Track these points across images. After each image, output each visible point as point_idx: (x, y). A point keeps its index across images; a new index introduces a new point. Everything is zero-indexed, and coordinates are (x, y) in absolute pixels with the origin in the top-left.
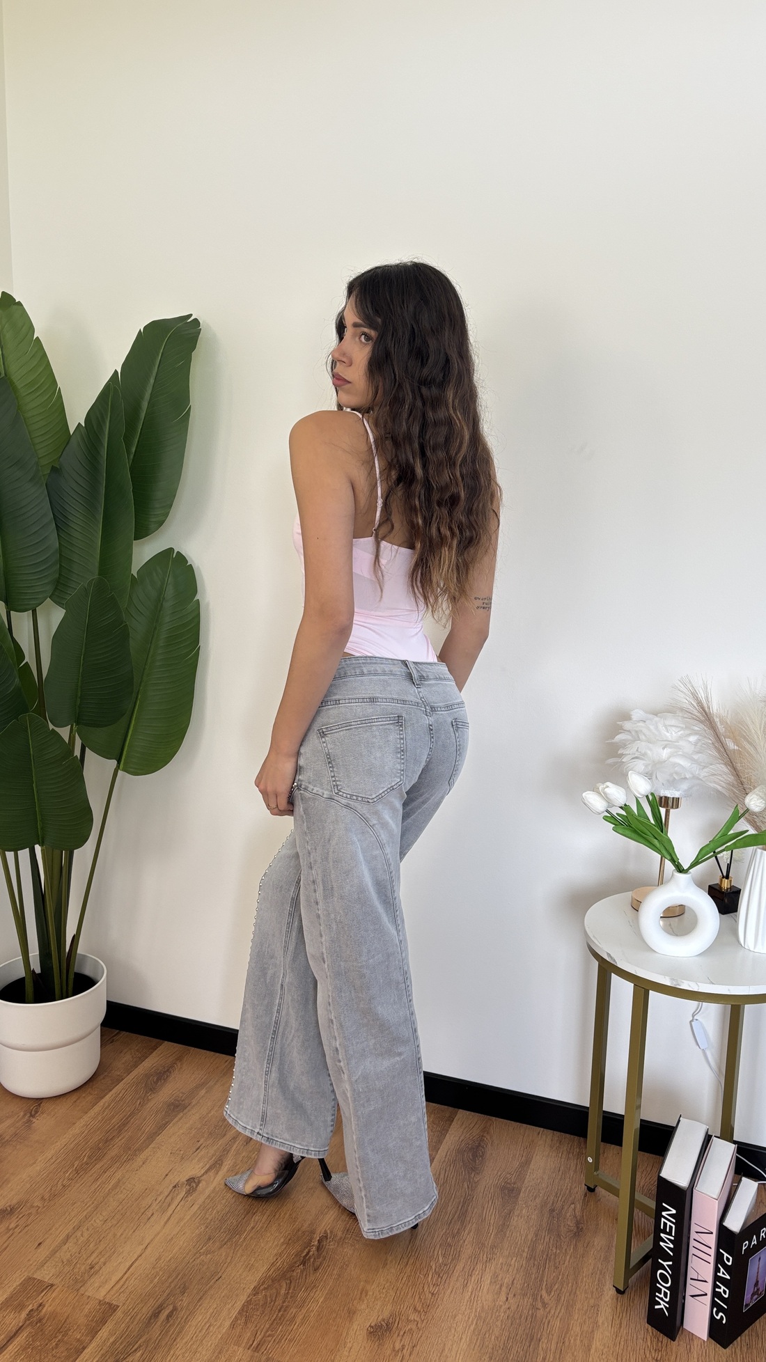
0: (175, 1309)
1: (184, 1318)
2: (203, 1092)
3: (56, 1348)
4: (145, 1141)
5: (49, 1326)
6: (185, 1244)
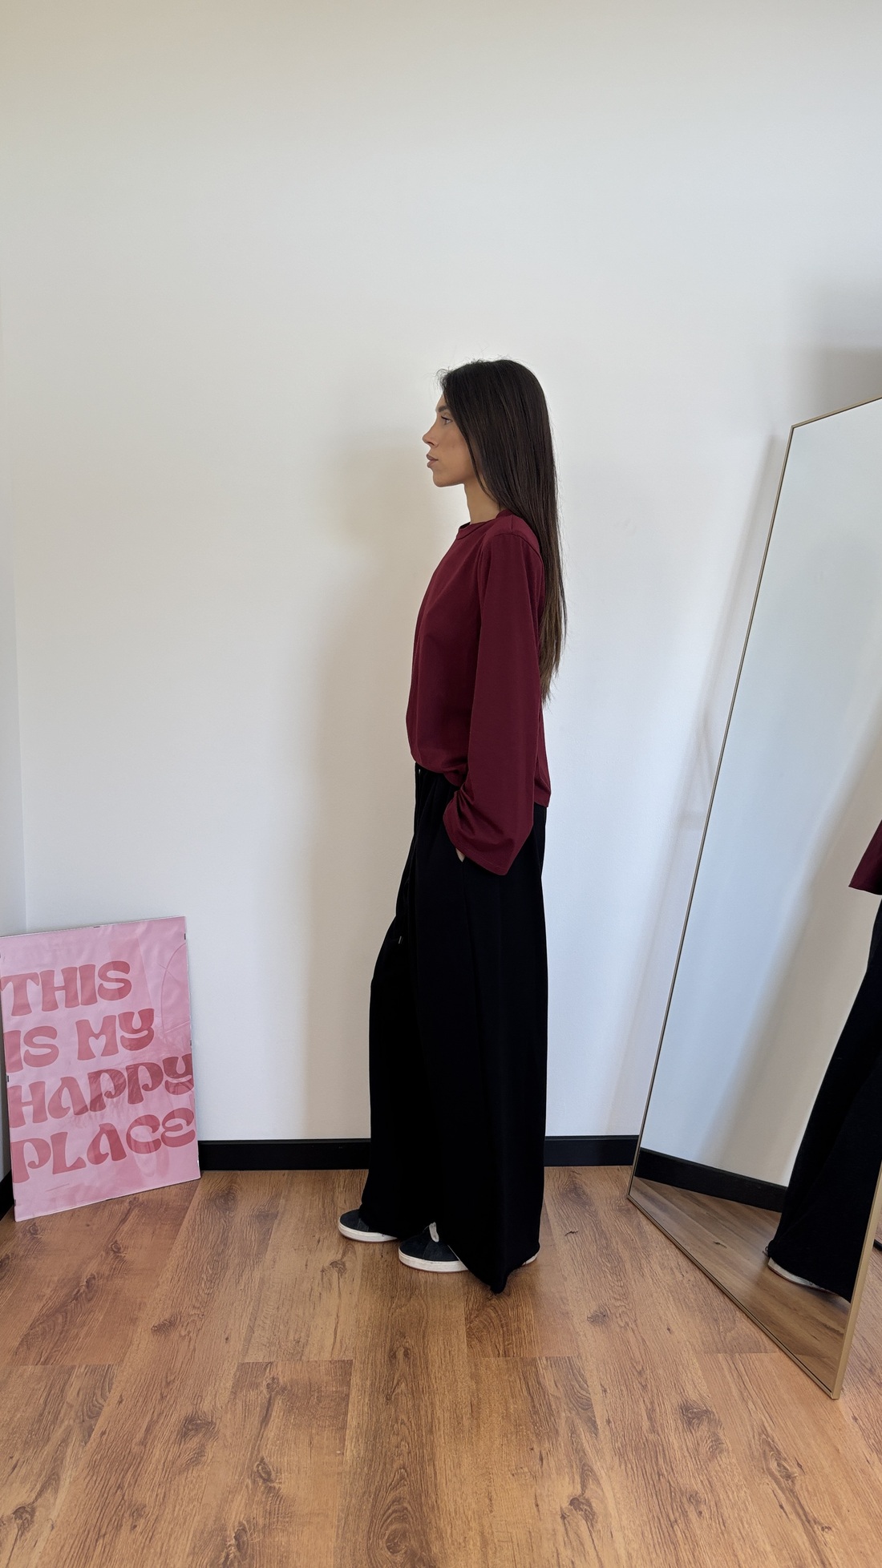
0: (407, 1348)
1: (422, 1353)
2: (282, 1201)
3: (320, 1402)
4: (258, 1246)
5: (298, 1390)
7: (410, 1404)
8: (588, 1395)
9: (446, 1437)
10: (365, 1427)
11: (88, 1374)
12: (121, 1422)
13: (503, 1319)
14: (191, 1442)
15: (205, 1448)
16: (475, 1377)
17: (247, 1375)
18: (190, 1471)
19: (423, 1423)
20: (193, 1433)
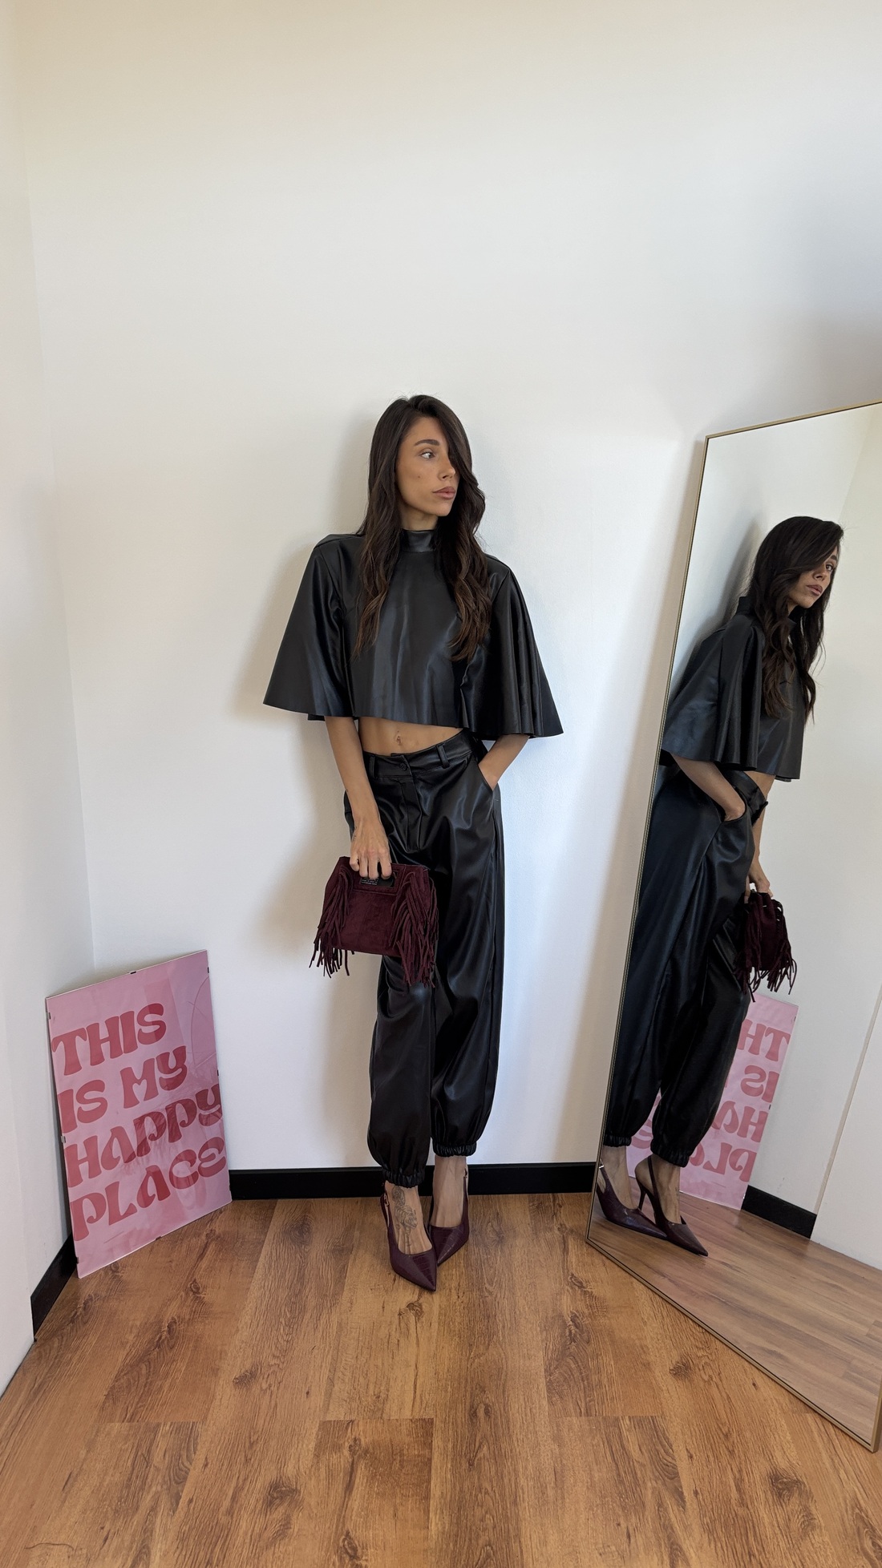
0: (487, 1407)
1: (502, 1411)
2: (357, 1233)
3: (403, 1467)
4: (335, 1286)
5: (380, 1453)
6: (452, 1355)
7: (493, 1470)
8: (673, 1462)
9: (531, 1510)
10: (449, 1497)
11: (174, 1432)
12: (208, 1488)
13: (583, 1371)
14: (276, 1512)
15: (290, 1519)
16: (558, 1439)
17: (331, 1434)
18: (277, 1545)
19: (507, 1494)
20: (278, 1501)
